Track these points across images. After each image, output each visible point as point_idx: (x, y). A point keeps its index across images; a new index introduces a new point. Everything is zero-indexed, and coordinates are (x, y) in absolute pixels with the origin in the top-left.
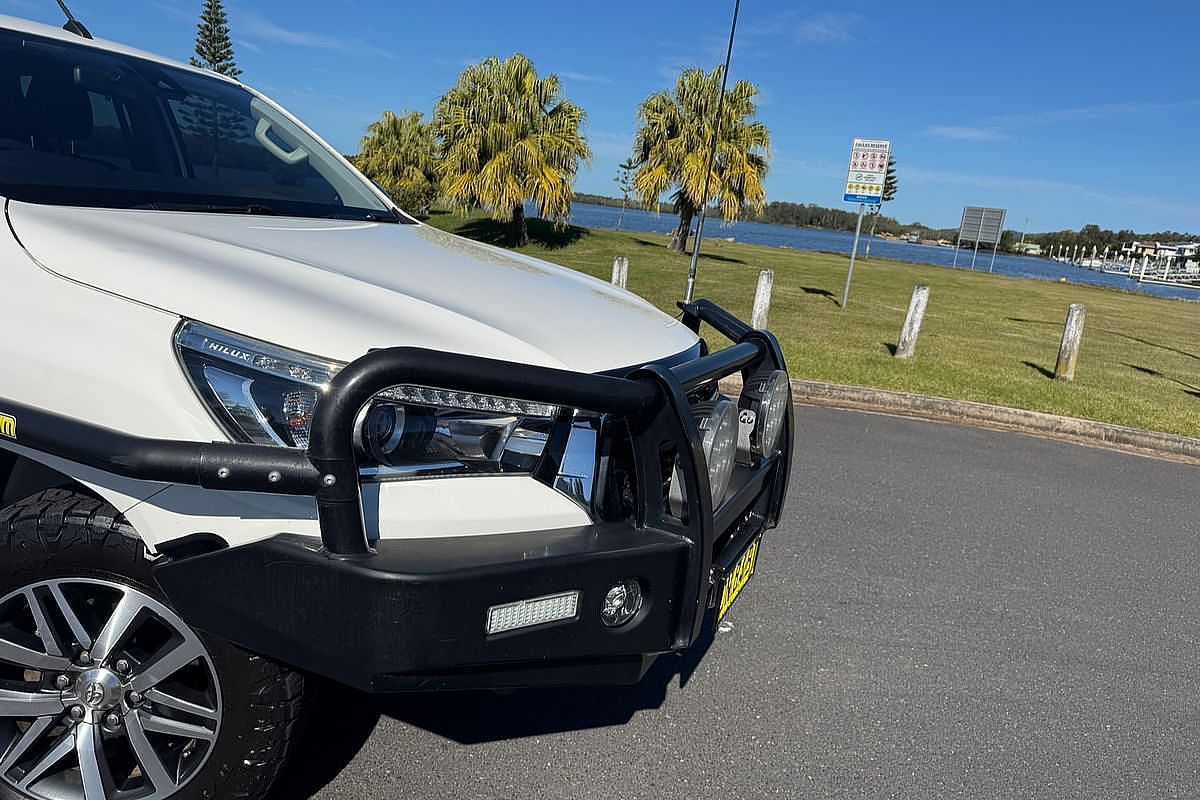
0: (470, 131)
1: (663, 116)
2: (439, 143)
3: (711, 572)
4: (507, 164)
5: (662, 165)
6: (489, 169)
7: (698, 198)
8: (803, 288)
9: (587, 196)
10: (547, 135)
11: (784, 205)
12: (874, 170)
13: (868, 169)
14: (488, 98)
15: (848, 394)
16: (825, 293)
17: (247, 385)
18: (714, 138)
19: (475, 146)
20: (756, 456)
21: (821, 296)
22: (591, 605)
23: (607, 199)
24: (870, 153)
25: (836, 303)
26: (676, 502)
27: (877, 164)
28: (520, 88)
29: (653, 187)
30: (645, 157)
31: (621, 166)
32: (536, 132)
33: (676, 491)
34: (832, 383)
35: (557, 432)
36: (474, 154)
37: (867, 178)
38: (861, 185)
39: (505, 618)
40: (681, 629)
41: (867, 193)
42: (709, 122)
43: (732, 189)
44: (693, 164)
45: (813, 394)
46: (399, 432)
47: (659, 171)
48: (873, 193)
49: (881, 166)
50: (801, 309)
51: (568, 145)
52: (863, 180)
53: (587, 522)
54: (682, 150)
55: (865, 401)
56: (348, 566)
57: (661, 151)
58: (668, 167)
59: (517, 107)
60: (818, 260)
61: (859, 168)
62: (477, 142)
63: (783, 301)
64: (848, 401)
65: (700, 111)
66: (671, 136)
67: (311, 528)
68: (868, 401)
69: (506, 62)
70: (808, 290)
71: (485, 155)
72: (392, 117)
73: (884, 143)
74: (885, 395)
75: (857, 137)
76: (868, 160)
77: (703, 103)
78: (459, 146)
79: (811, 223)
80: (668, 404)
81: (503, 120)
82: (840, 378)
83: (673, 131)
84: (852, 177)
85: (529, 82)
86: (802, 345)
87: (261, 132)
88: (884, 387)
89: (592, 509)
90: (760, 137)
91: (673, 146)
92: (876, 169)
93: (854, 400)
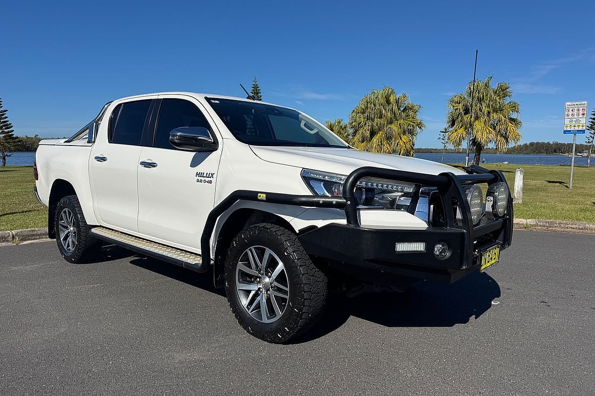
0: (366, 124)
1: (461, 104)
2: (351, 131)
3: (477, 251)
4: (383, 136)
5: (463, 128)
6: (375, 140)
7: (483, 141)
8: (548, 181)
9: (424, 149)
10: (402, 121)
11: (538, 143)
12: (579, 117)
13: (576, 116)
14: (374, 109)
15: (570, 226)
16: (560, 183)
17: (322, 184)
18: (489, 112)
19: (368, 130)
20: (496, 215)
21: (558, 184)
22: (430, 248)
23: (435, 149)
24: (576, 109)
25: (567, 186)
26: (459, 220)
27: (581, 113)
28: (388, 102)
29: (458, 139)
30: (453, 124)
31: (441, 132)
32: (396, 120)
33: (459, 216)
34: (560, 221)
35: (415, 197)
36: (368, 134)
37: (576, 121)
38: (573, 125)
39: (401, 247)
40: (464, 263)
41: (577, 128)
42: (485, 105)
43: (502, 135)
44: (478, 125)
45: (550, 227)
46: (364, 197)
47: (461, 131)
48: (580, 128)
49: (583, 114)
50: (545, 190)
51: (412, 124)
52: (574, 123)
53: (427, 226)
54: (473, 119)
55: (580, 229)
56: (354, 227)
57: (461, 121)
58: (466, 128)
59: (387, 110)
60: (557, 169)
61: (570, 117)
62: (369, 128)
63: (534, 187)
64: (570, 229)
65: (480, 100)
66: (466, 114)
67: (344, 222)
68: (582, 229)
69: (381, 92)
70: (550, 182)
71: (373, 134)
72: (329, 123)
73: (583, 103)
74: (591, 225)
75: (568, 101)
76: (575, 112)
77: (481, 96)
78: (361, 131)
79: (555, 152)
80: (453, 184)
81: (381, 117)
82: (565, 218)
83: (467, 111)
84: (567, 121)
85: (392, 99)
86: (543, 204)
87: (302, 125)
88: (591, 221)
89: (429, 223)
90: (514, 107)
91: (467, 118)
92: (581, 116)
93: (574, 229)
